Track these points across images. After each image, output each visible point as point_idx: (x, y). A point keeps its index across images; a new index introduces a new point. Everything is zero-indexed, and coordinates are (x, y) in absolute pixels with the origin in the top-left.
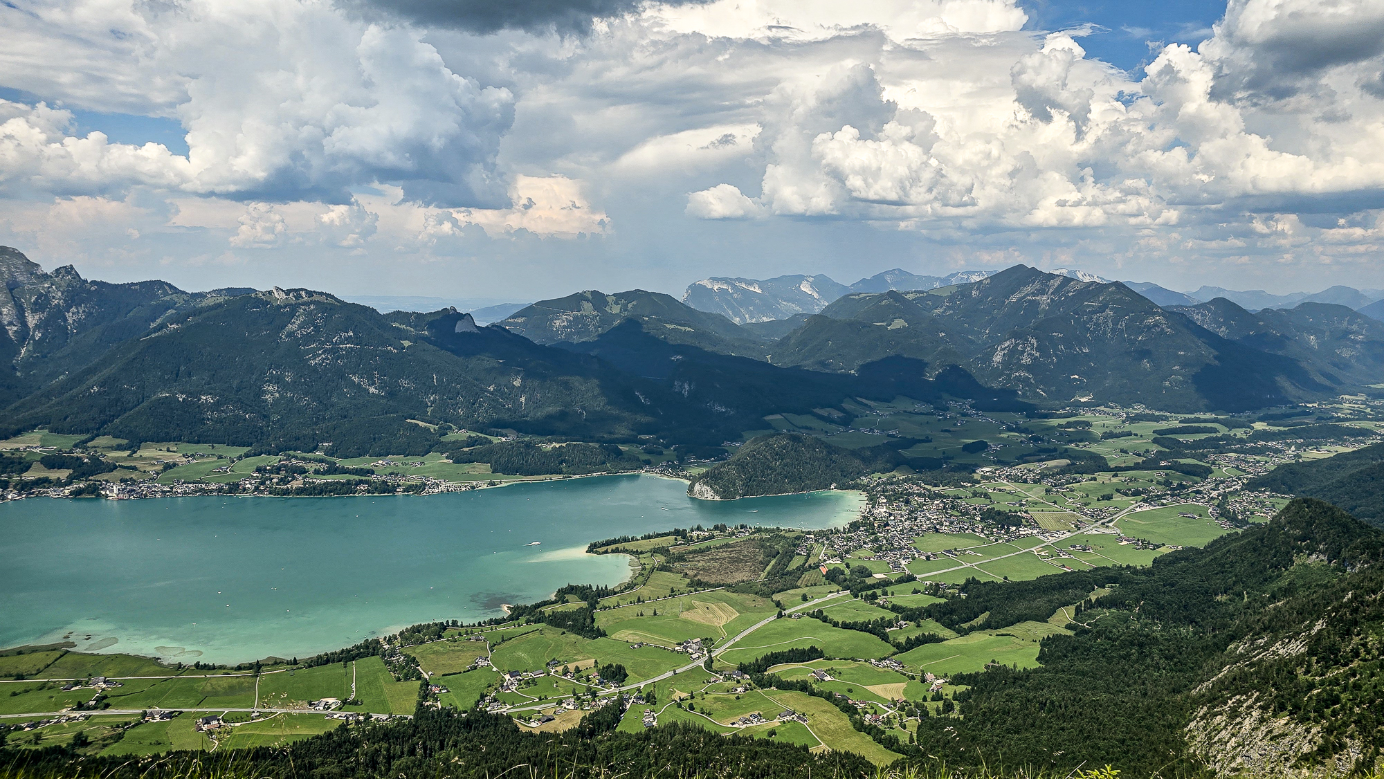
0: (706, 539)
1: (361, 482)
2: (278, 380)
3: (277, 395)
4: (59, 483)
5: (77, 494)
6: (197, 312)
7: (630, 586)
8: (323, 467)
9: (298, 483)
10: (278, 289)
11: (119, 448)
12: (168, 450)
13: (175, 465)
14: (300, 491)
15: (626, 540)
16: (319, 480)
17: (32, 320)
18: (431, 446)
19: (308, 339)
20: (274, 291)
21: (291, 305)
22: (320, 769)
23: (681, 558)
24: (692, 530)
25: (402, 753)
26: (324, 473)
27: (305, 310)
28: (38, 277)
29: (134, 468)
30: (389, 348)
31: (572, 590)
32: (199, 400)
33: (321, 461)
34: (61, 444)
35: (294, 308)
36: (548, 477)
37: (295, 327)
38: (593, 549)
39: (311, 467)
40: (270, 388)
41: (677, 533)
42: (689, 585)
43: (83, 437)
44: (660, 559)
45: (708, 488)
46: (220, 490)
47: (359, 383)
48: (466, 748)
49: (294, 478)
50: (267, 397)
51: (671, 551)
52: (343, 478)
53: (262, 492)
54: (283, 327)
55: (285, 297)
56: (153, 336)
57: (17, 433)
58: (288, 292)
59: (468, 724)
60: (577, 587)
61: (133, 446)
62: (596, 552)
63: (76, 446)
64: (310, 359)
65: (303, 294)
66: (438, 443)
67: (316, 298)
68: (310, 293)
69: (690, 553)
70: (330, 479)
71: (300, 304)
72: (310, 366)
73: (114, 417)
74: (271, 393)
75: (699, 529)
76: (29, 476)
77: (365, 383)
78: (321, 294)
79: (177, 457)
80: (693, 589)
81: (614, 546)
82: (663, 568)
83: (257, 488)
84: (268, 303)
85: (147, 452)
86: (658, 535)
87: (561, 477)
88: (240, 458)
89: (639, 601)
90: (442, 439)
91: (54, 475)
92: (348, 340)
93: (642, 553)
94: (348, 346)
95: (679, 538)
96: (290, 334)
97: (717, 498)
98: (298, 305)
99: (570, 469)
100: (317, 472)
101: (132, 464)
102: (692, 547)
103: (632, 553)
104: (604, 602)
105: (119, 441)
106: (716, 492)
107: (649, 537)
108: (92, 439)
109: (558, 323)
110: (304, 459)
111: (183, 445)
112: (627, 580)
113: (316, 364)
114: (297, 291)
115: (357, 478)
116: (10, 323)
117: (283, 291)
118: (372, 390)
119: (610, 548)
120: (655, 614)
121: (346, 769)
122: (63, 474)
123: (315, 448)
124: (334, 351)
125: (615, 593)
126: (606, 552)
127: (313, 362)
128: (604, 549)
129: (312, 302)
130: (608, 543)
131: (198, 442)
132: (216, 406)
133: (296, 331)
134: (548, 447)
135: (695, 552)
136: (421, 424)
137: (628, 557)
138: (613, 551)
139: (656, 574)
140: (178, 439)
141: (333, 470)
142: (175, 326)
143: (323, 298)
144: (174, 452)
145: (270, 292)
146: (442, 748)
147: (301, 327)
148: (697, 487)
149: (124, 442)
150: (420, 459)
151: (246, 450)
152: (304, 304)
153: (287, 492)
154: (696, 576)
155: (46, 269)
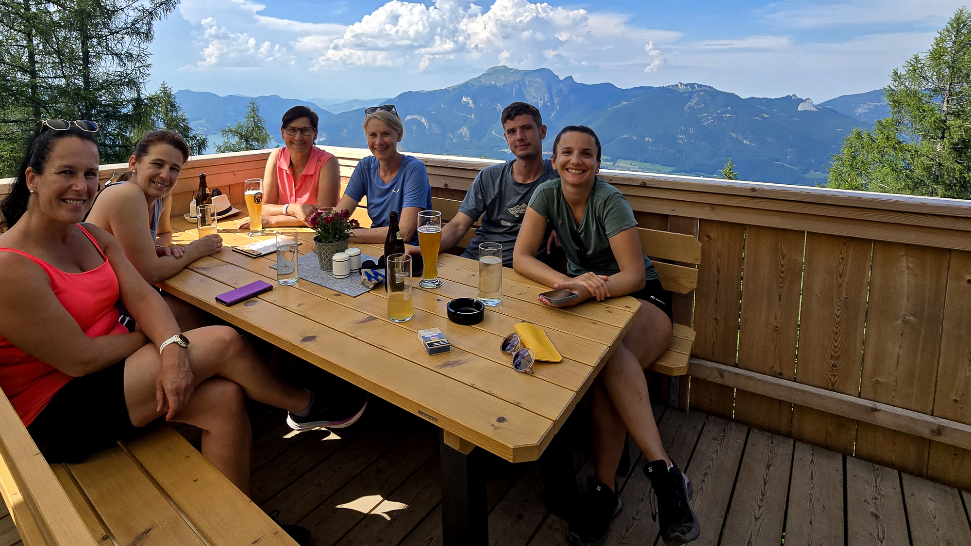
2: (685, 133)
3: (685, 140)
10: (681, 84)
11: (607, 160)
12: (631, 164)
17: (556, 101)
19: (701, 111)
20: (679, 85)
21: (689, 92)
27: (697, 95)
28: (558, 82)
30: (756, 117)
32: (645, 139)
35: (690, 95)
37: (693, 104)
40: (681, 136)
47: (736, 137)
50: (680, 141)
54: (685, 104)
55: (685, 87)
56: (614, 107)
58: (686, 85)
64: (704, 122)
65: (696, 86)
67: (703, 89)
68: (700, 86)
71: (695, 92)
72: (704, 125)
74: (682, 139)
77: (740, 138)
78: (705, 86)
79: (636, 168)
84: (675, 91)
90: (805, 176)
92: (726, 112)
94: (728, 115)
96: (689, 108)
98: (694, 92)
109: (859, 110)
111: (638, 163)
113: (707, 125)
114: (692, 85)
117: (683, 84)
118: (745, 142)
124: (719, 118)
127: (706, 124)
129: (702, 91)
131: (645, 162)
132: (653, 144)
133: (694, 106)
136: (786, 165)
140: (635, 159)
142: (626, 103)
143: (709, 89)
144: (634, 165)
145: (676, 85)
147: (695, 104)
149: (609, 158)
151: (673, 169)
152: (697, 91)
155: (561, 78)
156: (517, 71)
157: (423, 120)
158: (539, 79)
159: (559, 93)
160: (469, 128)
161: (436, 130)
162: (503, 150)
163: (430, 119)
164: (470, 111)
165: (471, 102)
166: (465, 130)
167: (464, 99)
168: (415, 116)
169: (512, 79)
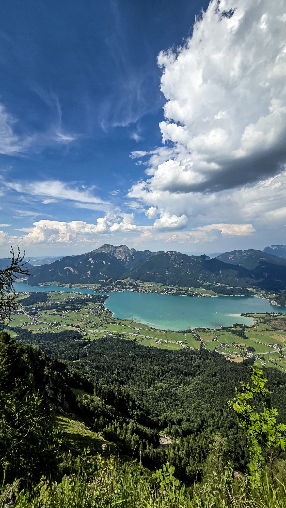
0: (276, 316)
1: (185, 293)
2: (169, 270)
3: (169, 273)
4: (131, 289)
5: (134, 290)
6: (154, 256)
7: (254, 326)
8: (178, 289)
9: (172, 292)
10: (169, 251)
11: (141, 282)
12: (149, 283)
13: (150, 286)
14: (173, 294)
15: (251, 314)
16: (177, 292)
17: (128, 258)
18: (200, 286)
19: (174, 261)
22: (180, 358)
23: (269, 320)
24: (271, 313)
25: (198, 358)
26: (178, 290)
28: (129, 250)
29: (143, 287)
30: (191, 264)
31: (237, 325)
32: (155, 274)
33: (177, 288)
34: (131, 281)
35: (172, 255)
36: (229, 295)
37: (172, 259)
38: (242, 315)
39: (175, 289)
41: (267, 313)
42: (272, 328)
43: (135, 280)
44: (262, 320)
45: (276, 302)
46: (158, 292)
48: (213, 361)
49: (172, 291)
51: (266, 318)
52: (182, 292)
53: (166, 293)
54: (170, 259)
56: (147, 261)
57: (125, 279)
58: (170, 252)
59: (213, 355)
60: (239, 324)
61: (143, 282)
62: (243, 316)
63: (134, 282)
65: (173, 252)
66: (202, 285)
67: (176, 253)
68: (175, 252)
69: (271, 319)
70: (179, 291)
73: (140, 276)
74: (167, 272)
75: (273, 313)
76: (127, 287)
77: (186, 271)
78: (177, 252)
79: (150, 285)
80: (273, 330)
81: (248, 315)
82: (263, 323)
83: (165, 292)
84: (167, 254)
85: (146, 283)
86: (261, 314)
87: (232, 296)
88: (161, 286)
89: (257, 331)
90: (203, 284)
91: (131, 287)
92: (182, 262)
93: (257, 318)
95: (267, 315)
96: (171, 261)
97: (279, 305)
98: (173, 255)
99: (235, 294)
100: (176, 290)
101: (143, 286)
102: (272, 318)
103: (254, 317)
104: (246, 329)
105: (141, 281)
106: (278, 303)
107: (258, 314)
108: (136, 281)
109: (230, 258)
110: (174, 287)
111: (152, 282)
112: (253, 324)
113: (176, 267)
115: (184, 292)
116: (124, 259)
118: (187, 273)
119: (247, 315)
120: (262, 335)
121: (186, 359)
122: (132, 287)
123: (176, 285)
124: (180, 264)
125: (250, 327)
126: (246, 316)
128: (246, 315)
129: (175, 254)
130: (247, 314)
131: (154, 282)
132: (157, 275)
134: (229, 288)
135: (273, 319)
136: (198, 281)
137: (253, 318)
138: (248, 316)
139: (261, 324)
141: (179, 290)
142: (150, 259)
145: (167, 252)
146: (207, 360)
147: (173, 259)
148: (272, 301)
149: (142, 281)
150: (198, 289)
151: (163, 284)
152: (174, 254)
153: (170, 294)
154: (274, 326)
155: (130, 249)
156: (113, 246)
157: (71, 269)
158: (121, 250)
159: (129, 255)
160: (91, 272)
161: (77, 273)
162: (103, 281)
163: (74, 268)
164: (91, 264)
165: (92, 260)
166: (89, 273)
167: (90, 259)
168: (68, 267)
169: (111, 250)
